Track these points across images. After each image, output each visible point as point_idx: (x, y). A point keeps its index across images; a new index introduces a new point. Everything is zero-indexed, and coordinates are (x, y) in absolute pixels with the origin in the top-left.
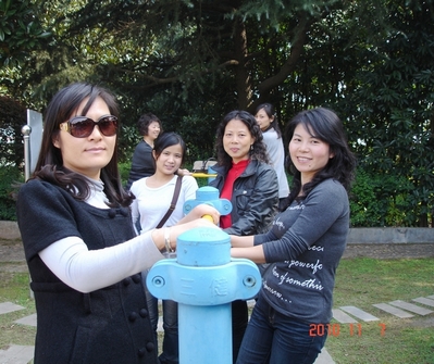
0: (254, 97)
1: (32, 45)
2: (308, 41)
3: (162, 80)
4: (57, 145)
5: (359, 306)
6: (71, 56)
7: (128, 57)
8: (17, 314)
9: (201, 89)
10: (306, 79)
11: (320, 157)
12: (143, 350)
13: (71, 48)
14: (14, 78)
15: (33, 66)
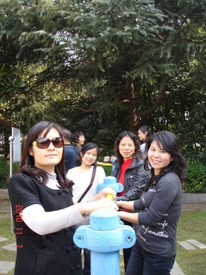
0: (138, 120)
1: (16, 91)
2: (167, 89)
3: (87, 111)
4: (31, 154)
5: (197, 239)
6: (37, 96)
7: (69, 97)
8: (4, 243)
9: (109, 116)
10: (167, 110)
11: (166, 160)
12: (73, 268)
13: (37, 93)
14: (5, 108)
15: (16, 102)
